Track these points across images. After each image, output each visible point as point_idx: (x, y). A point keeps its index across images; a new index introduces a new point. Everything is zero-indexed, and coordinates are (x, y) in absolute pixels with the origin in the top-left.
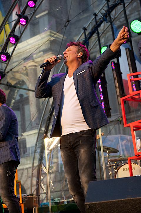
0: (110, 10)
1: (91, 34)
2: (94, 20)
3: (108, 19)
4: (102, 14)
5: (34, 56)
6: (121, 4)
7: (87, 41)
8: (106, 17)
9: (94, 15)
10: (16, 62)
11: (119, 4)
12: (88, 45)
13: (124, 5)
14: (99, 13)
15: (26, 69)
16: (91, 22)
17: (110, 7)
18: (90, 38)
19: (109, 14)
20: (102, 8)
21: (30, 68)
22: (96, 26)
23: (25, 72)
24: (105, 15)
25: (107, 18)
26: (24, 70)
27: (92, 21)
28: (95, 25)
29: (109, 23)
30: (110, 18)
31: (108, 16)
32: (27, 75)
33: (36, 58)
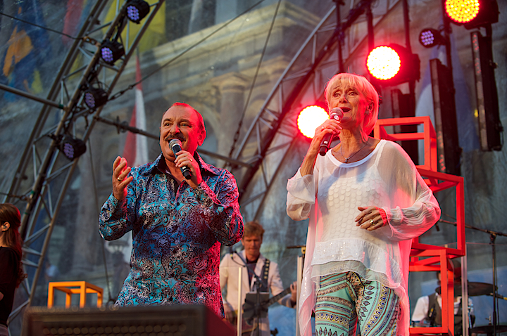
5: (241, 62)
7: (341, 33)
10: (195, 73)
12: (342, 43)
15: (218, 93)
18: (349, 24)
21: (226, 91)
23: (214, 101)
26: (212, 96)
32: (217, 108)
33: (244, 69)
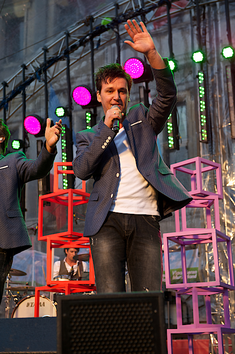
0: (47, 65)
1: (14, 93)
2: (21, 75)
3: (43, 76)
4: (34, 67)
6: (64, 60)
7: (6, 104)
8: (40, 73)
9: (22, 66)
11: (61, 59)
12: (6, 110)
13: (68, 62)
14: (31, 65)
16: (16, 76)
17: (47, 59)
18: (11, 99)
19: (45, 71)
20: (36, 59)
22: (23, 83)
24: (39, 70)
25: (41, 75)
27: (18, 74)
28: (21, 82)
29: (43, 84)
30: (46, 76)
31: (42, 72)
